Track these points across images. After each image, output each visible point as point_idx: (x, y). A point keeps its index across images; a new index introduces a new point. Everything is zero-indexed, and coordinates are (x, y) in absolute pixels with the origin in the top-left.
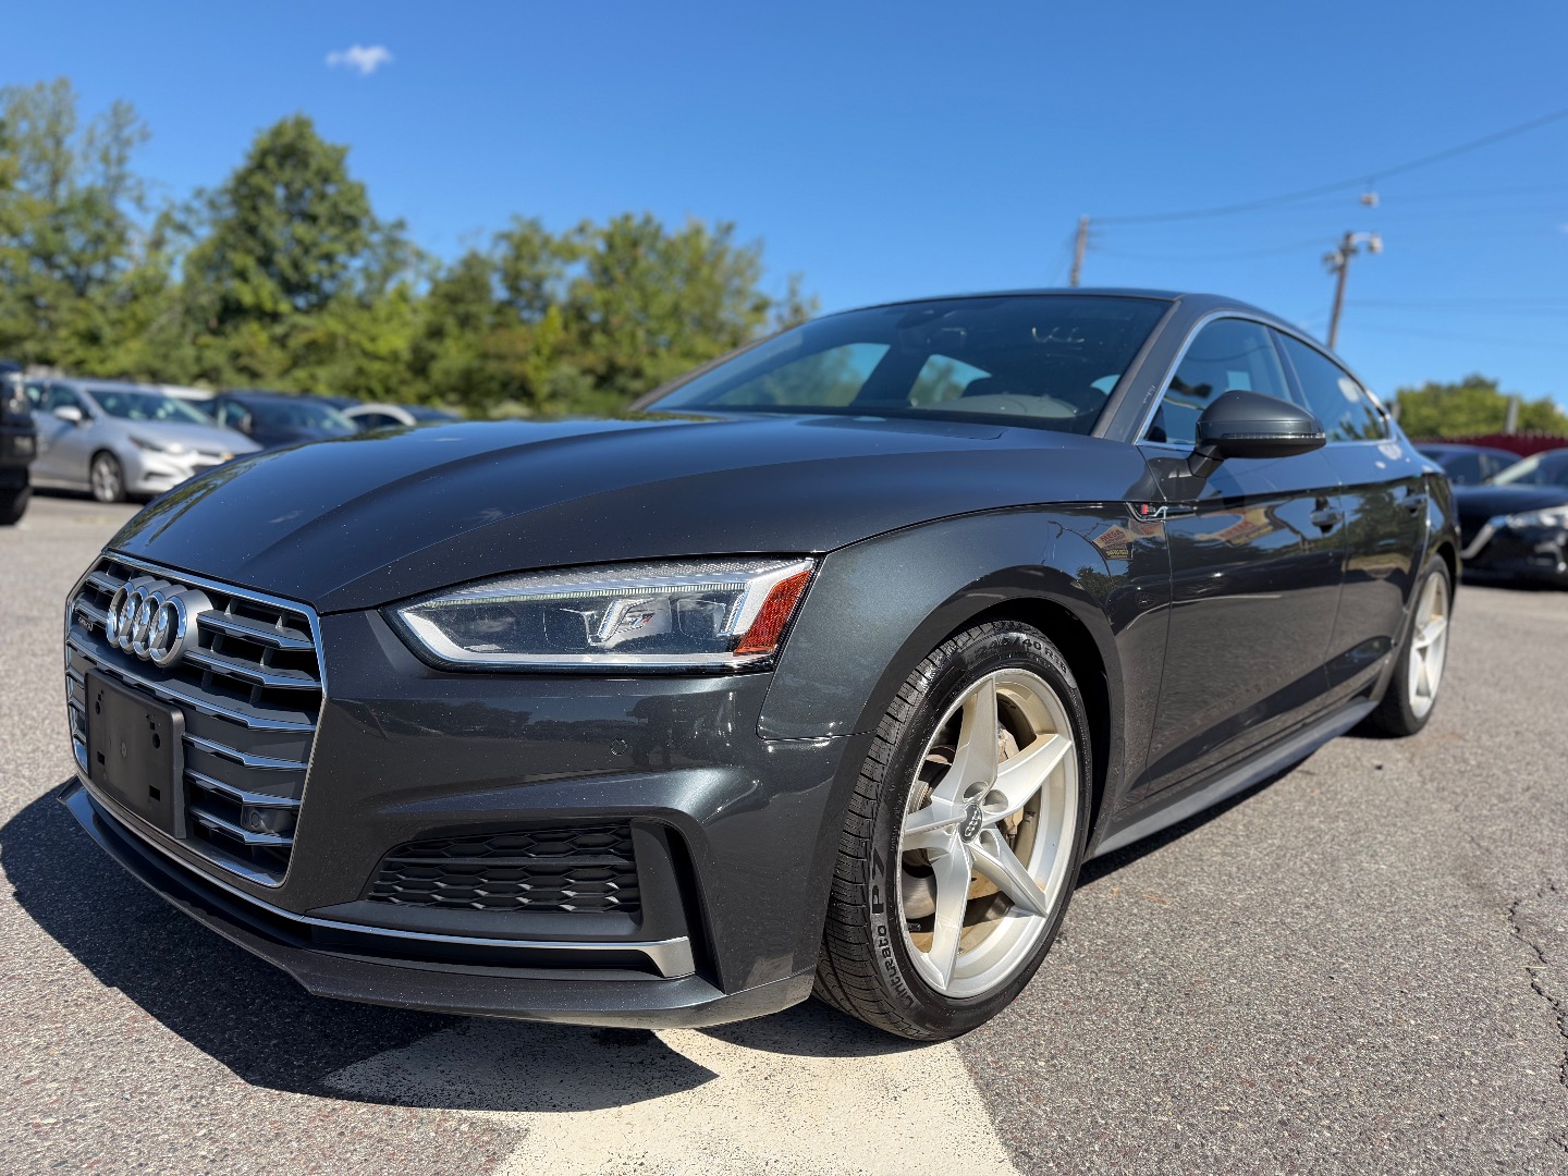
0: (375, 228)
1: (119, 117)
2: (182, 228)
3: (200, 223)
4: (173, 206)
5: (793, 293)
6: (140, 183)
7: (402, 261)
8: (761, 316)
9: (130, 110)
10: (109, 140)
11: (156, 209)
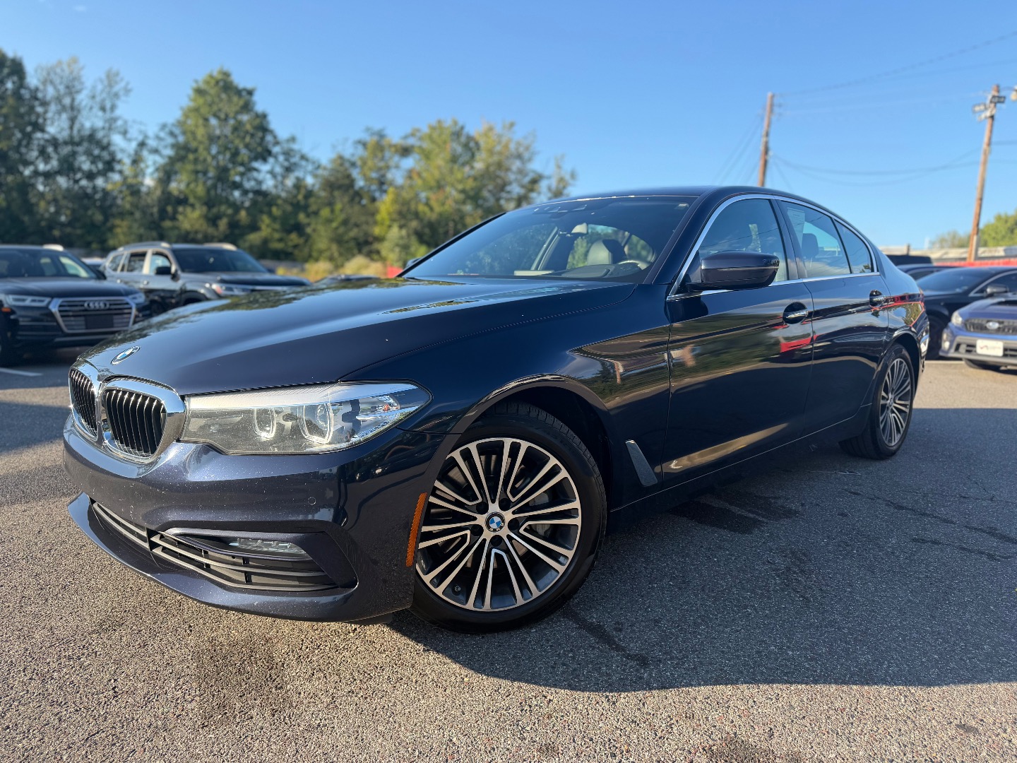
0: (277, 143)
1: (111, 78)
2: (156, 151)
3: (166, 147)
4: (146, 137)
5: (559, 167)
6: (126, 122)
7: (295, 164)
8: (536, 186)
9: (117, 74)
10: (104, 95)
11: (136, 139)
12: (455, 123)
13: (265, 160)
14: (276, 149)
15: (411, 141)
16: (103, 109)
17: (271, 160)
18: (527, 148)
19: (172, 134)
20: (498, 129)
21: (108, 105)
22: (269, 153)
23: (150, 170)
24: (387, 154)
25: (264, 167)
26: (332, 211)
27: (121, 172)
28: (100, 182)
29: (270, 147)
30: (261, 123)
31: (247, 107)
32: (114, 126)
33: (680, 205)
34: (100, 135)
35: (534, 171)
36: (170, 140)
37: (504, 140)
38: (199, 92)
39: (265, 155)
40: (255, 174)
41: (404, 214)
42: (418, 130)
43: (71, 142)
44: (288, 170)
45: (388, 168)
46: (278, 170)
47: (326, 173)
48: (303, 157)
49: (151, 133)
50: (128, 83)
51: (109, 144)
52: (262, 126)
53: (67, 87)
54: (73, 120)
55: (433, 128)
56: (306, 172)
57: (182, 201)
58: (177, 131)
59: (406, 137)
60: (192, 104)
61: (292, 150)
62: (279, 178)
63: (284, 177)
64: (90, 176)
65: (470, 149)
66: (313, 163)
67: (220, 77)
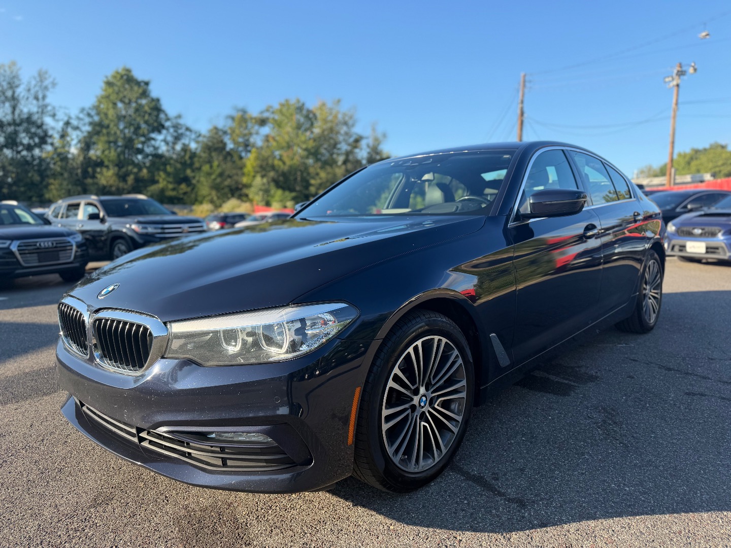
0: (168, 119)
1: (42, 76)
2: (76, 128)
3: (85, 125)
4: (70, 118)
5: (374, 130)
6: (54, 108)
7: (182, 134)
8: (359, 144)
9: (46, 73)
10: (37, 88)
11: (62, 120)
12: (298, 101)
13: (159, 132)
14: (167, 124)
15: (266, 115)
16: (37, 98)
17: (164, 132)
18: (351, 117)
19: (89, 115)
20: (329, 105)
21: (40, 96)
22: (163, 127)
23: (74, 142)
24: (250, 125)
25: (160, 137)
26: (211, 167)
27: (52, 144)
28: (37, 152)
29: (163, 122)
30: (156, 105)
31: (145, 94)
32: (45, 110)
33: (505, 156)
34: (35, 117)
35: (356, 134)
36: (87, 120)
37: (334, 112)
38: (109, 84)
39: (159, 128)
40: (153, 142)
41: (264, 167)
42: (271, 107)
43: (14, 123)
44: (177, 138)
45: (251, 134)
46: (169, 139)
47: (205, 140)
48: (188, 129)
49: (73, 116)
50: (54, 79)
51: (42, 124)
52: (156, 108)
53: (9, 83)
54: (14, 108)
55: (282, 105)
56: (190, 140)
57: (100, 164)
58: (93, 113)
59: (262, 112)
60: (103, 93)
61: (179, 124)
62: (171, 144)
63: (174, 143)
64: (29, 148)
65: (310, 119)
66: (196, 133)
67: (123, 73)
